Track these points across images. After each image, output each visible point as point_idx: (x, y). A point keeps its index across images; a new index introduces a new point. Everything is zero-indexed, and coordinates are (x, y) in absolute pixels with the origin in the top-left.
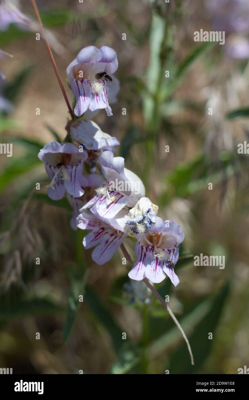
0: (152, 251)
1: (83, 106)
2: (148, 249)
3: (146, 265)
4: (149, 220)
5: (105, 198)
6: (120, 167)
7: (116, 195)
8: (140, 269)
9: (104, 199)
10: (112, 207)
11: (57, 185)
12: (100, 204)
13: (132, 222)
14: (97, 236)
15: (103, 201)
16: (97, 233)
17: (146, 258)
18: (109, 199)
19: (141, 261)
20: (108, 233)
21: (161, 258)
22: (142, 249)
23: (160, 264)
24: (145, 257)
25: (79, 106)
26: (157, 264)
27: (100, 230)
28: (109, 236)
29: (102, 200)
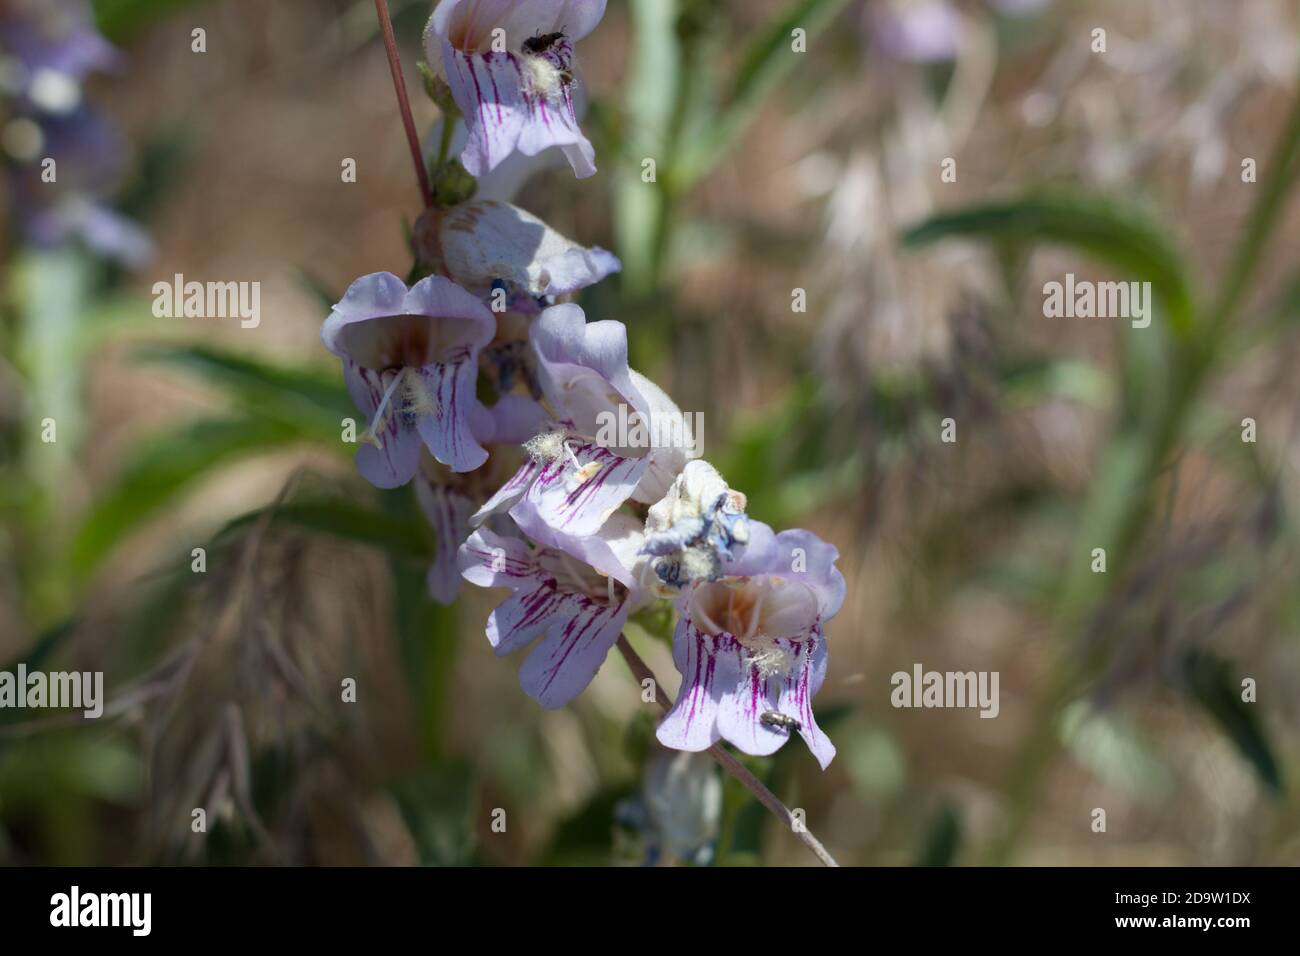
0: (735, 645)
1: (496, 139)
2: (721, 642)
3: (717, 699)
4: (724, 534)
5: (561, 468)
6: (610, 355)
7: (599, 456)
8: (697, 711)
9: (555, 475)
10: (586, 499)
11: (389, 435)
12: (543, 491)
13: (665, 542)
14: (534, 609)
15: (554, 481)
16: (535, 597)
17: (714, 674)
18: (575, 470)
19: (698, 685)
20: (574, 597)
21: (772, 667)
22: (700, 642)
23: (765, 691)
24: (713, 670)
25: (480, 140)
26: (755, 692)
27: (542, 588)
28: (579, 606)
29: (550, 478)
